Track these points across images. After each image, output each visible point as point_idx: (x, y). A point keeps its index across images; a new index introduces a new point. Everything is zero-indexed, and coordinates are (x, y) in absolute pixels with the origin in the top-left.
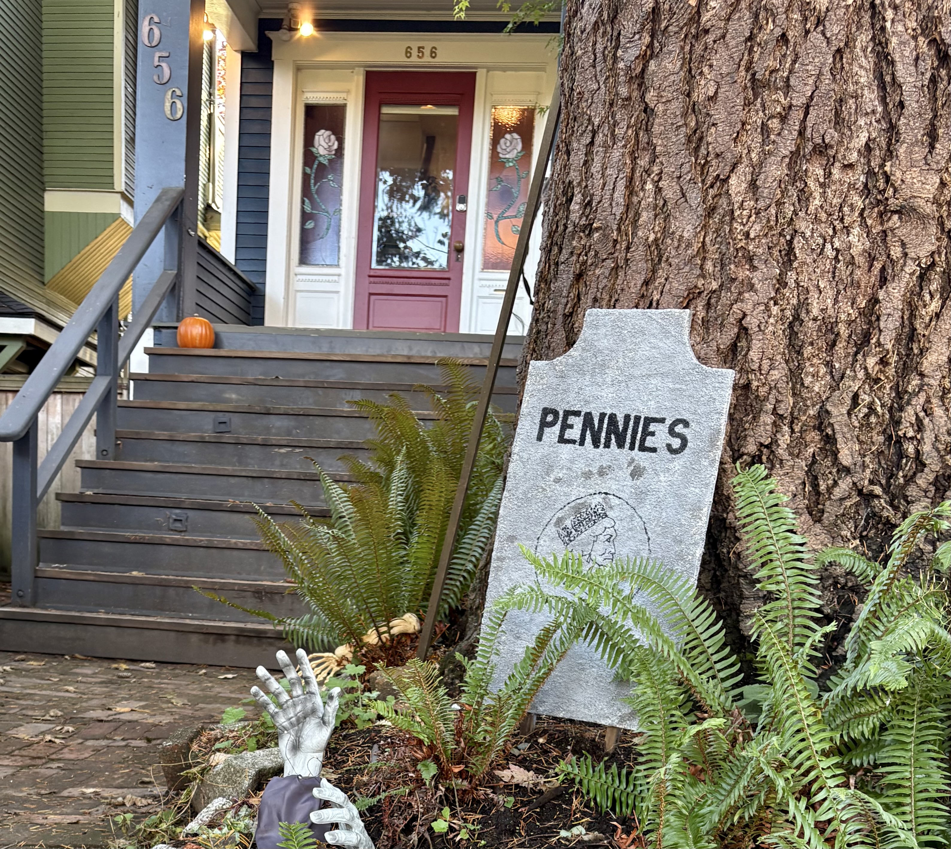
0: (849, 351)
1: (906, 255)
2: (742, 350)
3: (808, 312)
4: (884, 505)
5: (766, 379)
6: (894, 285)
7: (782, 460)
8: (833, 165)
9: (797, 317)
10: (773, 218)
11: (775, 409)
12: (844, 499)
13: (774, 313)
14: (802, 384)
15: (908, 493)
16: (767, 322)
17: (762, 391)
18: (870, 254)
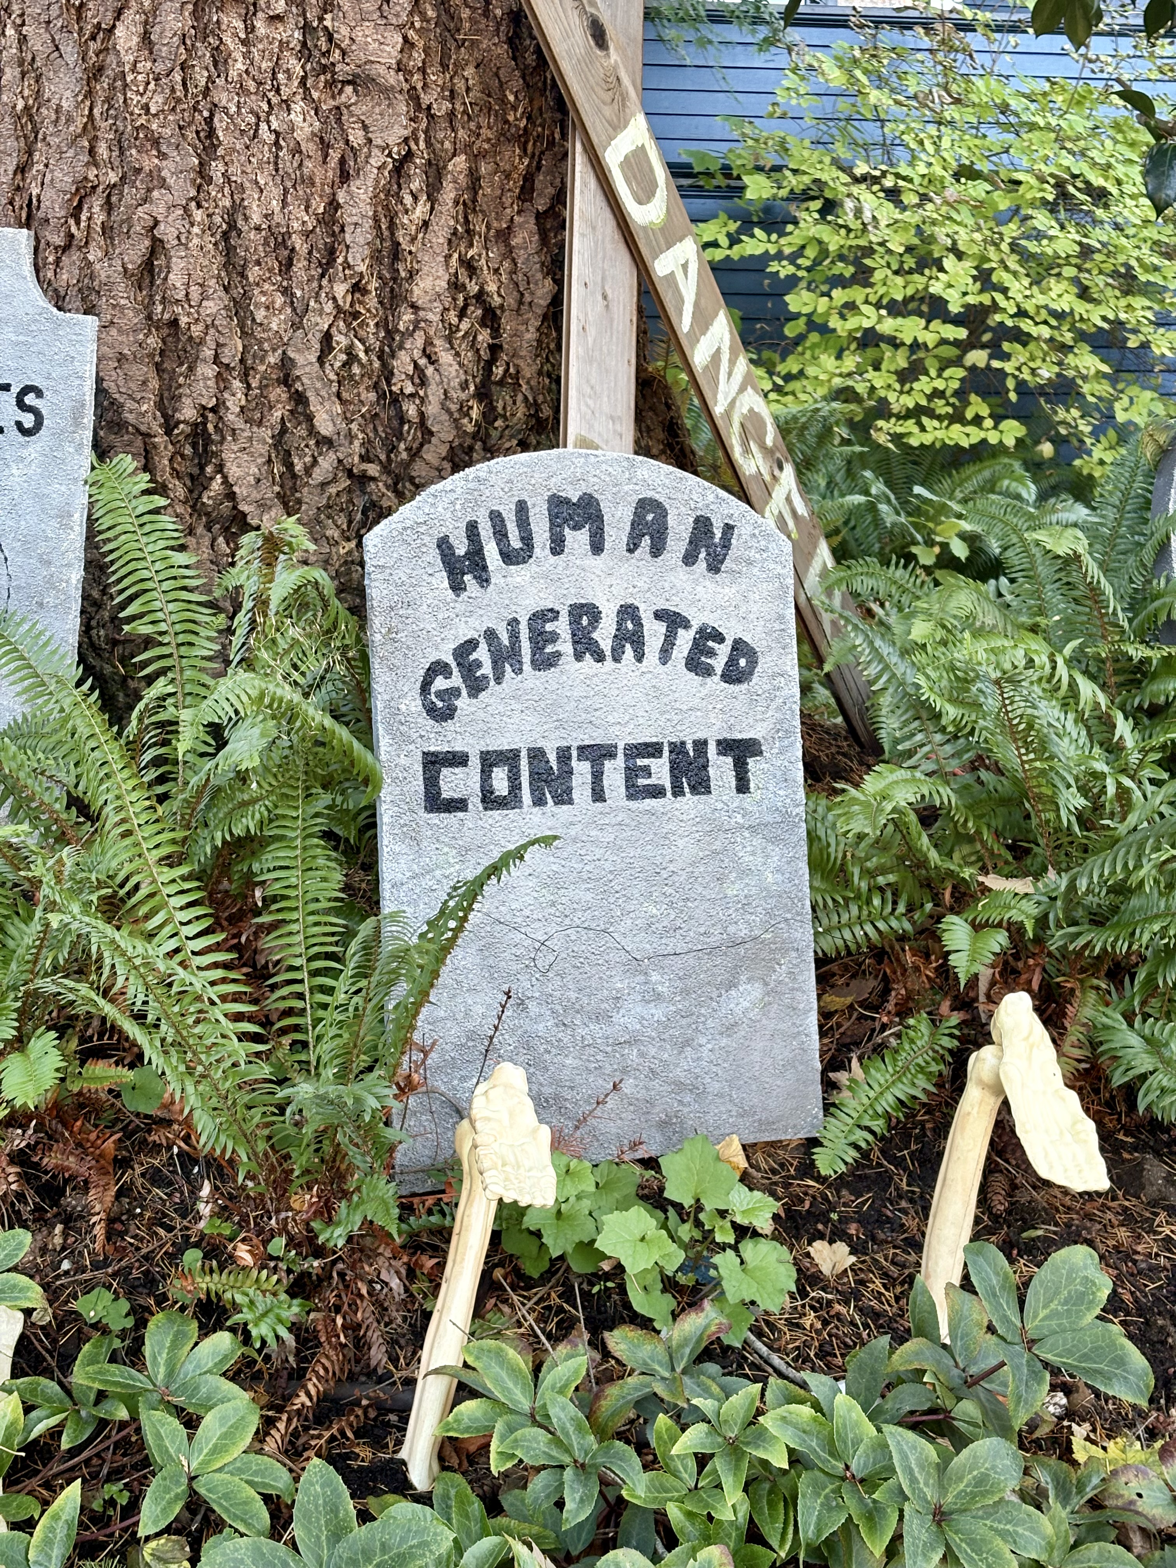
0: (313, 273)
1: (370, 141)
2: (160, 271)
3: (246, 218)
4: (384, 490)
5: (198, 313)
6: (358, 183)
7: (234, 430)
8: (254, 14)
9: (232, 225)
10: (178, 87)
11: (216, 356)
12: (328, 483)
13: (198, 219)
14: (254, 320)
15: (413, 474)
16: (189, 232)
17: (196, 331)
18: (321, 138)
